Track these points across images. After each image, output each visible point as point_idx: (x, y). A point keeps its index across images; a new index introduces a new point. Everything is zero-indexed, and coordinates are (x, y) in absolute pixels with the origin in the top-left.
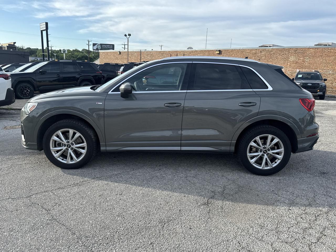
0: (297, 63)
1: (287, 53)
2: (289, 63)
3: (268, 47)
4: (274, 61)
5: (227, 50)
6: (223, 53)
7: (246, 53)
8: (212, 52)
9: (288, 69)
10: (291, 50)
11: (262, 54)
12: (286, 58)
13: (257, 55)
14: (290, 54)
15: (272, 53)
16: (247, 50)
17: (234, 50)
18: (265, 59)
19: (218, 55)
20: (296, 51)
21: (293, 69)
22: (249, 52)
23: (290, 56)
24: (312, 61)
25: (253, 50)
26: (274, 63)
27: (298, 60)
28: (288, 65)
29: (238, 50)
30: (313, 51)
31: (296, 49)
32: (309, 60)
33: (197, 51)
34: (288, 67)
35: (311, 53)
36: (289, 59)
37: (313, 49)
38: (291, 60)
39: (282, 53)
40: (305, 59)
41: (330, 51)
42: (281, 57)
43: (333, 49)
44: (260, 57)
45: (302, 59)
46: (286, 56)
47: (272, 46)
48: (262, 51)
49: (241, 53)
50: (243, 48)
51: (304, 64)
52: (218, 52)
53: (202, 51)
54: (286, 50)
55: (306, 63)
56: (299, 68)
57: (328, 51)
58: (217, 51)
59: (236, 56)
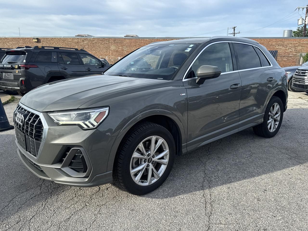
0: (117, 51)
1: (107, 42)
2: (111, 52)
3: (84, 36)
4: (97, 50)
5: (47, 39)
6: (41, 41)
7: (68, 42)
8: (29, 40)
9: (111, 57)
10: (110, 40)
11: (84, 43)
12: (107, 47)
13: (80, 44)
14: (110, 43)
15: (93, 42)
16: (69, 39)
17: (55, 38)
18: (88, 48)
19: (37, 43)
20: (115, 41)
21: (115, 57)
22: (71, 41)
23: (110, 45)
24: (129, 50)
25: (75, 39)
26: (98, 52)
27: (117, 49)
28: (110, 54)
29: (59, 39)
30: (129, 41)
31: (115, 39)
32: (127, 49)
33: (8, 38)
34: (111, 55)
35: (127, 43)
36: (110, 48)
37: (128, 39)
38: (112, 48)
39: (103, 43)
40: (123, 48)
41: (141, 42)
42: (103, 46)
43: (142, 40)
44: (83, 45)
45: (121, 48)
46: (107, 45)
47: (87, 35)
48: (84, 40)
49: (62, 42)
50: (64, 37)
51: (123, 52)
52: (36, 41)
53: (14, 38)
54: (106, 40)
55: (125, 51)
56: (120, 56)
57: (140, 42)
58: (34, 38)
59: (58, 44)
